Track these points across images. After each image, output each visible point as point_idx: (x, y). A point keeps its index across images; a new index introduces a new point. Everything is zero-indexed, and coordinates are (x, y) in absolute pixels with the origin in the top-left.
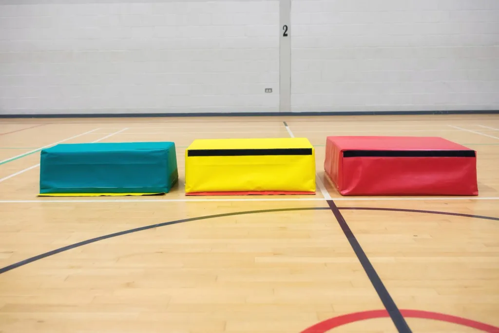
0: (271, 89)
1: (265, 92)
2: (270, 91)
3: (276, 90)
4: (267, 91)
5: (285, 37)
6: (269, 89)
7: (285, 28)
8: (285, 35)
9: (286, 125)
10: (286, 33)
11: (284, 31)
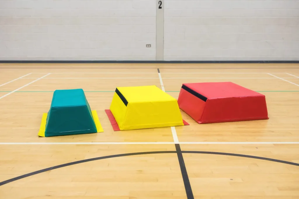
0: (150, 45)
1: (146, 47)
2: (149, 46)
3: (153, 45)
4: (148, 46)
5: (160, 9)
6: (149, 45)
7: (160, 3)
8: (160, 8)
9: (159, 72)
10: (161, 6)
11: (159, 5)
